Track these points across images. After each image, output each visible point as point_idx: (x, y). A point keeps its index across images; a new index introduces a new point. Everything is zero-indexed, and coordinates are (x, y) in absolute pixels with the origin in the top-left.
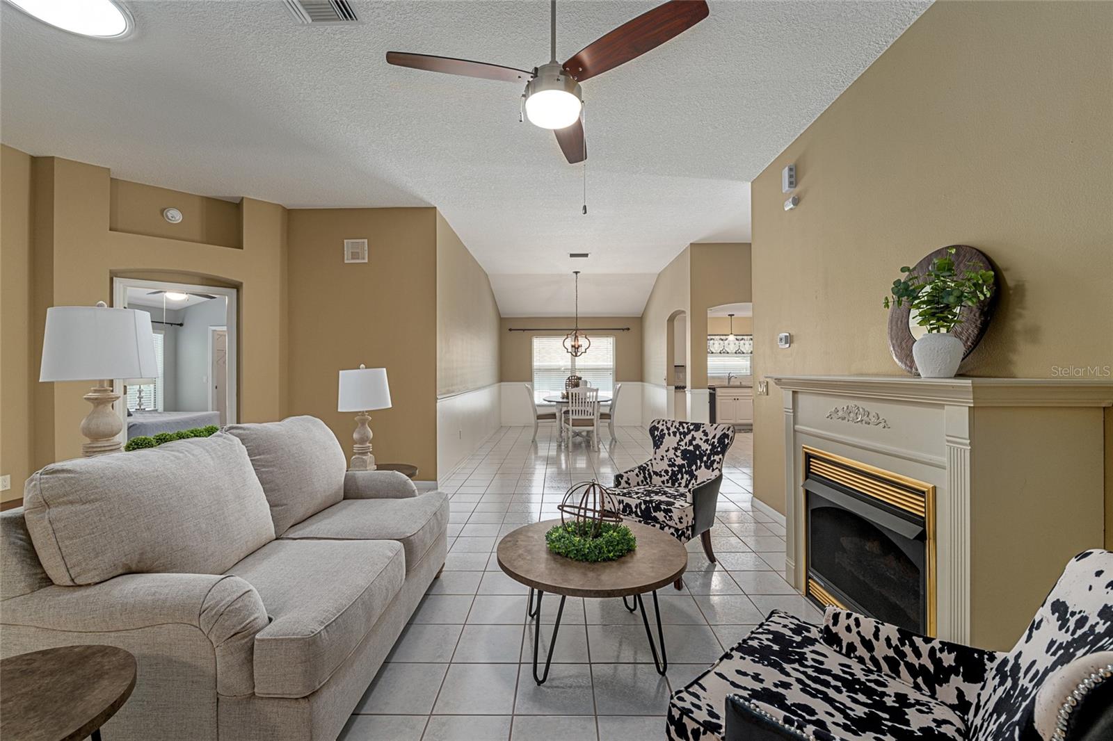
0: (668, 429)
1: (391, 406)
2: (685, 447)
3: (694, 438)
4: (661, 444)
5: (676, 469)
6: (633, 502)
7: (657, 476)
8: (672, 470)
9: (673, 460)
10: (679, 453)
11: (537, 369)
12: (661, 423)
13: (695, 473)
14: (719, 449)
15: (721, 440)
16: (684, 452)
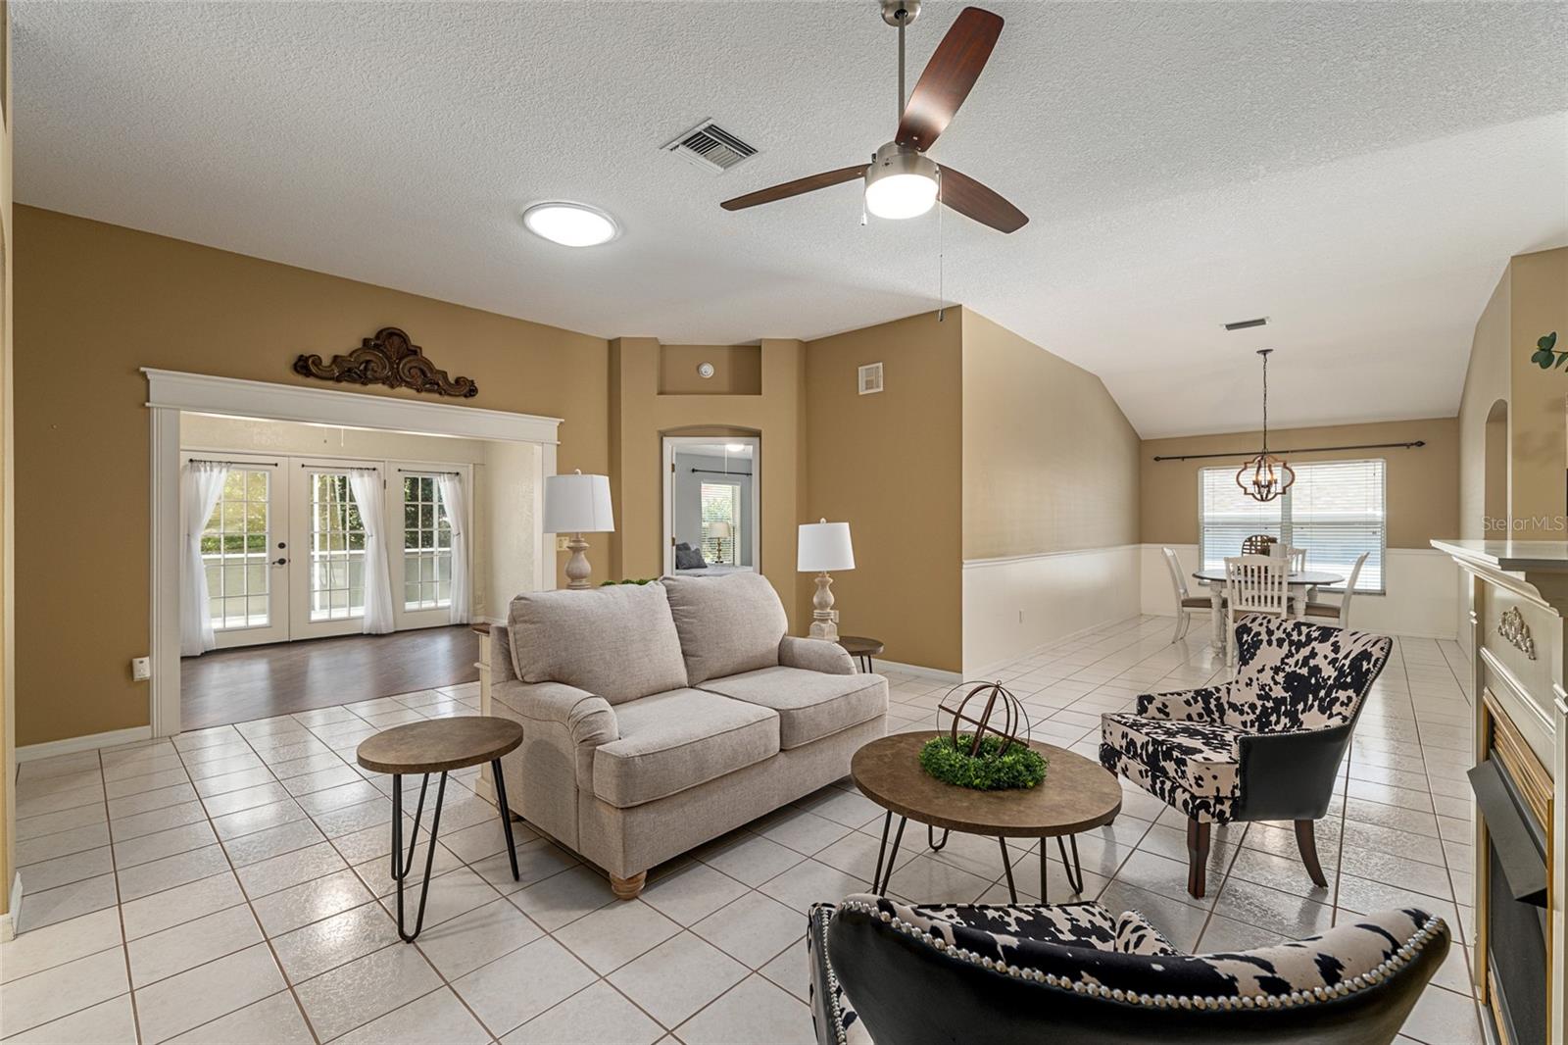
0: (1270, 633)
1: (853, 567)
2: (1293, 669)
3: (1313, 654)
4: (1252, 659)
5: (1270, 704)
6: (1140, 739)
7: (1234, 711)
8: (1263, 706)
9: (1267, 688)
10: (1280, 678)
11: (1208, 524)
12: (1259, 621)
13: (1300, 716)
14: (1349, 680)
15: (1356, 664)
16: (1291, 678)
